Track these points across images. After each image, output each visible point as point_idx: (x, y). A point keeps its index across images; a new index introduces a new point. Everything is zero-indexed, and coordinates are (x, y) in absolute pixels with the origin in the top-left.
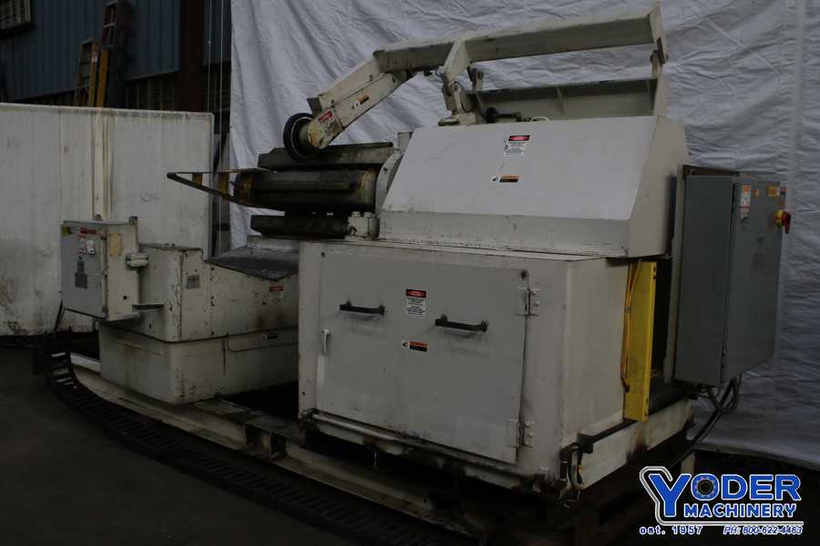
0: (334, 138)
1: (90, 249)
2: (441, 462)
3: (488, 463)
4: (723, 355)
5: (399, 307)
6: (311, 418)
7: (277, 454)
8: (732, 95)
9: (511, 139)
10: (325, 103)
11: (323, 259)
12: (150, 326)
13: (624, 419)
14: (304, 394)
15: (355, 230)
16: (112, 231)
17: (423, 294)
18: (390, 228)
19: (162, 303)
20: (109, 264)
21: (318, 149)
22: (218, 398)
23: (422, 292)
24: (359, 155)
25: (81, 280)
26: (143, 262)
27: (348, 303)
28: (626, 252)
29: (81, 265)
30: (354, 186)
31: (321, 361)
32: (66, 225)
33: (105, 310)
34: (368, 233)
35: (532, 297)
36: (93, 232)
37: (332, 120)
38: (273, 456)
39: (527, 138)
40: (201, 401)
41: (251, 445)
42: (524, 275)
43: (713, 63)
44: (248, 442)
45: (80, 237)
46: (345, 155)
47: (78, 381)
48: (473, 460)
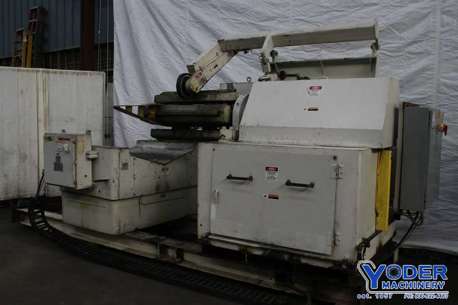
0: (203, 87)
1: (66, 149)
2: (286, 257)
3: (315, 256)
4: (425, 196)
5: (261, 177)
6: (208, 238)
7: (179, 259)
8: (403, 66)
9: (311, 88)
10: (197, 68)
11: (214, 152)
12: (100, 192)
13: (376, 230)
14: (201, 225)
15: (224, 136)
16: (79, 138)
17: (276, 169)
18: (246, 135)
19: (108, 179)
20: (77, 157)
21: (195, 93)
22: (137, 230)
23: (275, 168)
24: (218, 96)
25: (58, 167)
26: (96, 156)
27: (230, 175)
28: (382, 146)
29: (58, 158)
30: (220, 113)
31: (213, 207)
32: (47, 136)
33: (75, 183)
34: (232, 138)
35: (339, 169)
36: (68, 140)
37: (201, 77)
38: (178, 260)
39: (320, 88)
40: (129, 232)
41: (162, 255)
42: (335, 158)
43: (393, 49)
44: (161, 254)
45: (58, 142)
46: (209, 96)
47: (49, 225)
48: (306, 254)
